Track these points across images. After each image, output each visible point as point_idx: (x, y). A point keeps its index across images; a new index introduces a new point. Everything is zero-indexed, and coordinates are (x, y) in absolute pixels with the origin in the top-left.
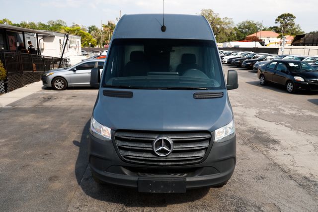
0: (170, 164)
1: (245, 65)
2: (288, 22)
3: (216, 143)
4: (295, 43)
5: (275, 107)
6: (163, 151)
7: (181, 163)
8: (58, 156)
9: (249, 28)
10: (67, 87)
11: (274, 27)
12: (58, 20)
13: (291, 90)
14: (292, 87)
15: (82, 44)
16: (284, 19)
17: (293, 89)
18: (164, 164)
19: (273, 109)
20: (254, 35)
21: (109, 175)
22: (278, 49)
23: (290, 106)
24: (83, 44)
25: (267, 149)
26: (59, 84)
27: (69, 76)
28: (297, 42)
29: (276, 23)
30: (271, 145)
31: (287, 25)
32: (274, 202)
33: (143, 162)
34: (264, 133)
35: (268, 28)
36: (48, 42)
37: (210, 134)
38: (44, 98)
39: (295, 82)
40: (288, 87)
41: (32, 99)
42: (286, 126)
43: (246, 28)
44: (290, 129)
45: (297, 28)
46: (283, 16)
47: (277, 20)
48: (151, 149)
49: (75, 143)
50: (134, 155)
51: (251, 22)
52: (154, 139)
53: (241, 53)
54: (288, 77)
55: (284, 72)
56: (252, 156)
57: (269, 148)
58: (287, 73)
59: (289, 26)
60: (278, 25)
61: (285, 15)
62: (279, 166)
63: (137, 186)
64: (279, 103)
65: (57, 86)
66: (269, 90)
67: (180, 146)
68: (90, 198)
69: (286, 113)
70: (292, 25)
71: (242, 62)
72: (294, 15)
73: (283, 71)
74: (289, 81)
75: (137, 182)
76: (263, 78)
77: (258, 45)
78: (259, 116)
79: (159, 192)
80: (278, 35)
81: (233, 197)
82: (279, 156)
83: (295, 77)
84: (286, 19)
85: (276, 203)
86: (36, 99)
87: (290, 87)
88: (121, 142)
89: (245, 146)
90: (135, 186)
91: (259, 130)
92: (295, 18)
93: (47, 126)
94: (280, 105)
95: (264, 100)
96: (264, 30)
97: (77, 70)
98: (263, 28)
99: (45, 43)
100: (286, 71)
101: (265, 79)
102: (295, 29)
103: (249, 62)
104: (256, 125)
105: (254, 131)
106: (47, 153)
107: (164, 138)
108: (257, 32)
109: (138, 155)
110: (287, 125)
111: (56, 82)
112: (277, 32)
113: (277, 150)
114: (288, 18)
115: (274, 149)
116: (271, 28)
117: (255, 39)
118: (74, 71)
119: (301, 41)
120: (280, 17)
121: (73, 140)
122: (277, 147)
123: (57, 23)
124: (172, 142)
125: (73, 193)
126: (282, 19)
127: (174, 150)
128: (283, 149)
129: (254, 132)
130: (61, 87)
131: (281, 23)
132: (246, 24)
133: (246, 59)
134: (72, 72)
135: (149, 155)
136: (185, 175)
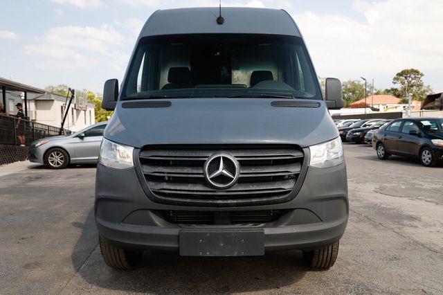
0: (235, 201)
1: (351, 136)
2: (413, 81)
3: (313, 168)
4: (426, 106)
5: (405, 181)
6: (222, 179)
7: (254, 200)
8: (44, 240)
9: (354, 92)
10: (68, 164)
11: (392, 89)
12: (61, 86)
13: (429, 161)
14: (430, 156)
15: (96, 118)
16: (406, 78)
17: (432, 159)
18: (225, 202)
19: (403, 184)
20: (363, 101)
21: (128, 228)
22: (401, 113)
23: (430, 180)
24: (99, 119)
25: (400, 226)
26: (56, 159)
27: (72, 146)
28: (430, 105)
29: (395, 83)
30: (406, 222)
31: (412, 86)
32: (422, 287)
33: (189, 200)
34: (393, 209)
35: (383, 90)
36: (43, 109)
37: (303, 152)
38: (30, 178)
39: (433, 149)
40: (423, 158)
41: (10, 179)
42: (426, 201)
43: (349, 90)
44: (434, 204)
45: (427, 91)
46: (404, 74)
47: (395, 79)
48: (202, 176)
49: (75, 224)
50: (172, 188)
51: (357, 83)
52: (206, 159)
53: (344, 121)
54: (422, 142)
55: (415, 134)
56: (375, 234)
57: (403, 225)
58: (419, 136)
59: (415, 88)
60: (398, 86)
61: (408, 71)
62: (423, 246)
63: (177, 246)
64: (411, 178)
65: (52, 162)
66: (393, 164)
67: (251, 170)
68: (94, 287)
69: (424, 187)
70: (420, 86)
71: (347, 133)
72: (421, 72)
73: (412, 133)
74: (424, 147)
75: (177, 238)
76: (381, 148)
77: (369, 111)
78: (381, 191)
79: (217, 254)
80: (399, 100)
81: (347, 282)
82: (421, 234)
83: (433, 141)
84: (410, 77)
85: (426, 289)
86: (16, 179)
87: (426, 157)
88: (149, 167)
89: (361, 223)
90: (174, 245)
91: (383, 206)
92: (422, 75)
93: (30, 207)
94: (413, 179)
95: (386, 174)
96: (377, 94)
97: (86, 136)
98: (375, 92)
99: (38, 111)
100: (417, 133)
101: (385, 150)
102: (424, 91)
103: (358, 131)
104: (377, 201)
105: (374, 207)
106: (25, 236)
107: (222, 155)
108: (367, 96)
109: (178, 188)
110: (429, 199)
111: (52, 156)
112: (398, 96)
113: (417, 227)
114: (413, 76)
115: (412, 226)
116: (387, 91)
117: (365, 106)
118: (81, 138)
119: (436, 104)
120: (400, 75)
121: (72, 221)
122: (416, 223)
123: (60, 89)
124: (238, 163)
125: (66, 282)
126: (404, 78)
127: (241, 176)
128: (426, 225)
129: (374, 209)
130: (58, 164)
131: (403, 83)
132: (349, 86)
133: (352, 128)
134: (78, 140)
135: (199, 187)
136: (263, 225)
